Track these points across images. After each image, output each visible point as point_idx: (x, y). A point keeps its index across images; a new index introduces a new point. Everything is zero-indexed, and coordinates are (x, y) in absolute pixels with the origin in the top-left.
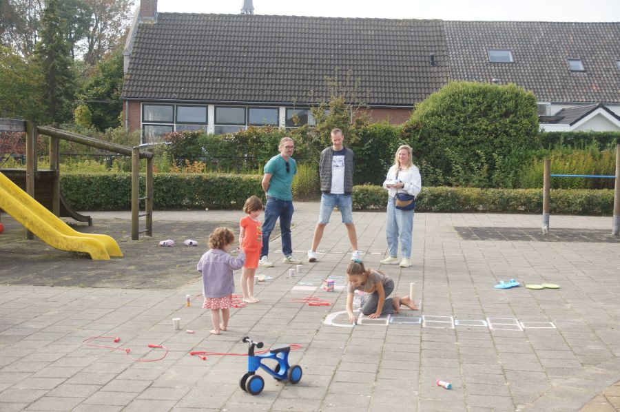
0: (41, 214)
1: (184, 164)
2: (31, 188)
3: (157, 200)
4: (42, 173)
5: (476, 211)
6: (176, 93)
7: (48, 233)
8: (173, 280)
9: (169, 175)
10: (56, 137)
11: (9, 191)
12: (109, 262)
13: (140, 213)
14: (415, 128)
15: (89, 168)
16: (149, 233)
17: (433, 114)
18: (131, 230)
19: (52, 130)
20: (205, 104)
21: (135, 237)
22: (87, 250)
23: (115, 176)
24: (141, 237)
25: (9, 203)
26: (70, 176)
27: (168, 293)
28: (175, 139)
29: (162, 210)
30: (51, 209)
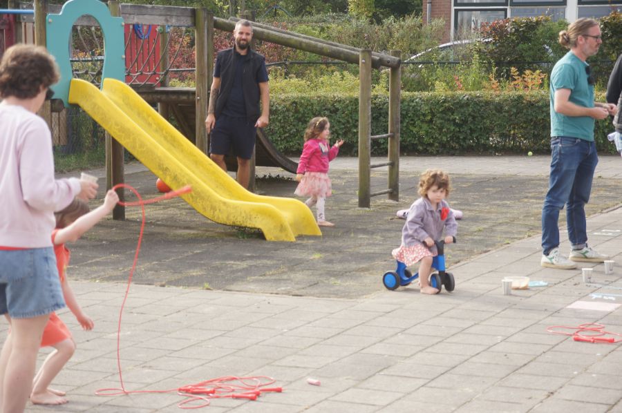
7: (199, 196)
12: (290, 245)
16: (394, 194)
21: (364, 201)
22: (258, 223)
23: (377, 97)
24: (374, 202)
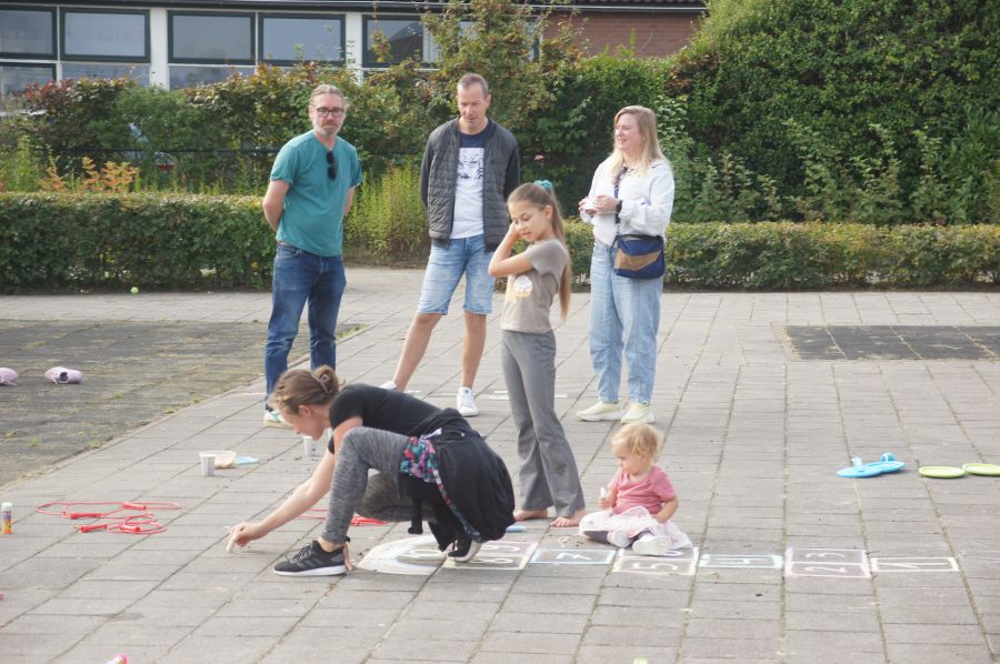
1: (79, 172)
5: (862, 286)
9: (27, 198)
14: (703, 68)
17: (753, 28)
20: (142, 6)
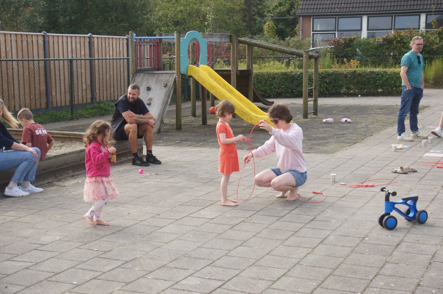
0: (241, 100)
1: (343, 63)
2: (234, 82)
3: (322, 90)
4: (241, 71)
6: (338, 8)
7: (245, 114)
8: (331, 147)
9: (330, 71)
10: (251, 46)
11: (220, 84)
13: (309, 99)
15: (273, 67)
16: (315, 113)
18: (302, 111)
19: (248, 41)
20: (360, 15)
21: (305, 116)
23: (292, 72)
24: (309, 116)
25: (220, 93)
26: (260, 73)
27: (328, 156)
28: (336, 43)
29: (326, 97)
30: (247, 96)
